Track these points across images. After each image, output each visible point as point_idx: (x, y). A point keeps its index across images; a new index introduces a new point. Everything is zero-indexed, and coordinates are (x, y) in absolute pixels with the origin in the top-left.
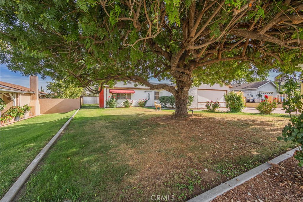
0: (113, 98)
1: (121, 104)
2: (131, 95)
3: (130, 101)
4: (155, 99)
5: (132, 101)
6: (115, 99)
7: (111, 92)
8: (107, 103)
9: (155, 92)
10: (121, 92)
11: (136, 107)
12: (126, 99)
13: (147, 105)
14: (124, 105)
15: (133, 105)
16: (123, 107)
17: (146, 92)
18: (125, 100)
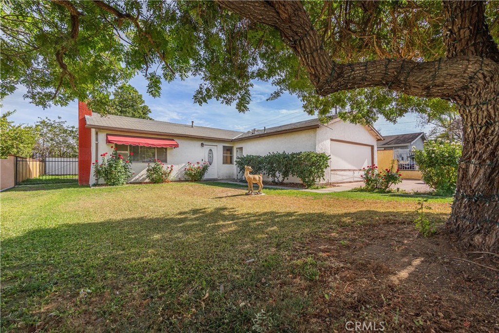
0: (116, 157)
1: (140, 175)
2: (168, 151)
3: (165, 167)
4: (223, 163)
5: (170, 166)
6: (121, 161)
7: (110, 142)
8: (98, 172)
9: (223, 146)
10: (139, 143)
11: (180, 181)
12: (154, 161)
13: (206, 176)
14: (148, 176)
15: (173, 176)
16: (146, 183)
17: (205, 146)
18: (153, 165)
